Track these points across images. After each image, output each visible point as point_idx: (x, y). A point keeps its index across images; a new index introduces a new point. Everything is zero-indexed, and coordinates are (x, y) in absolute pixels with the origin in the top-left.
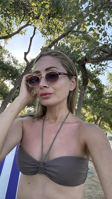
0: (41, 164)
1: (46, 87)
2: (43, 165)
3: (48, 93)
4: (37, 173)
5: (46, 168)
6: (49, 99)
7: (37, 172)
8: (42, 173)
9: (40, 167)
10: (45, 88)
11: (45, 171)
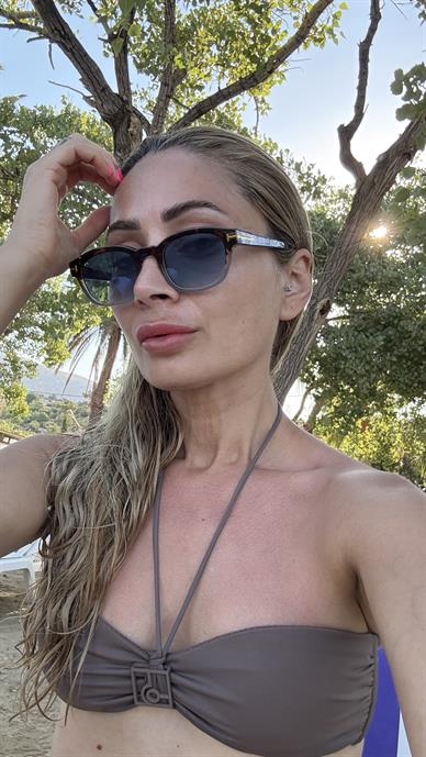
0: (152, 662)
1: (164, 297)
2: (164, 664)
3: (173, 326)
4: (137, 703)
5: (177, 678)
6: (178, 358)
7: (139, 699)
8: (161, 702)
9: (152, 674)
10: (160, 301)
11: (174, 690)
